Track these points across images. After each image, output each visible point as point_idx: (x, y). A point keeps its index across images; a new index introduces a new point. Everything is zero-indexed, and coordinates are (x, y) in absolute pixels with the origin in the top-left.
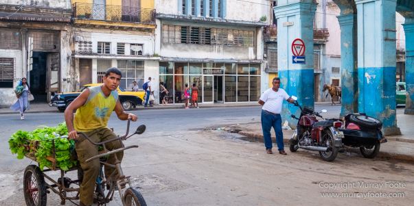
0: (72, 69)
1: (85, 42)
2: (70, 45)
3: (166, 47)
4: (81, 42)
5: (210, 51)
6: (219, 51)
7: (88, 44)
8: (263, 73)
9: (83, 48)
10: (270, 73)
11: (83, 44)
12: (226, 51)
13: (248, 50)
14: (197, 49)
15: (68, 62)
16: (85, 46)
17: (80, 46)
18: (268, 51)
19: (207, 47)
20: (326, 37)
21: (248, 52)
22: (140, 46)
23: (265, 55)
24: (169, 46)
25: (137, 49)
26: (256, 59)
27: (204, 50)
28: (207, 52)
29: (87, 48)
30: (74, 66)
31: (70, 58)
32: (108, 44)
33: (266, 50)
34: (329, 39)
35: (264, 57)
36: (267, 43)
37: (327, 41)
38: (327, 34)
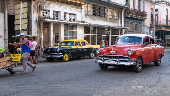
0: (38, 30)
1: (46, 10)
2: (37, 11)
3: (87, 17)
4: (44, 10)
6: (108, 21)
7: (48, 12)
9: (45, 14)
11: (45, 12)
12: (111, 22)
14: (100, 19)
15: (36, 24)
16: (46, 13)
17: (43, 13)
18: (126, 22)
19: (103, 18)
20: (146, 16)
21: (118, 22)
22: (74, 16)
24: (88, 17)
25: (73, 17)
26: (121, 26)
27: (102, 20)
28: (104, 21)
29: (48, 14)
30: (39, 27)
31: (37, 21)
32: (58, 12)
34: (147, 17)
35: (124, 26)
36: (126, 18)
37: (147, 18)
38: (147, 14)
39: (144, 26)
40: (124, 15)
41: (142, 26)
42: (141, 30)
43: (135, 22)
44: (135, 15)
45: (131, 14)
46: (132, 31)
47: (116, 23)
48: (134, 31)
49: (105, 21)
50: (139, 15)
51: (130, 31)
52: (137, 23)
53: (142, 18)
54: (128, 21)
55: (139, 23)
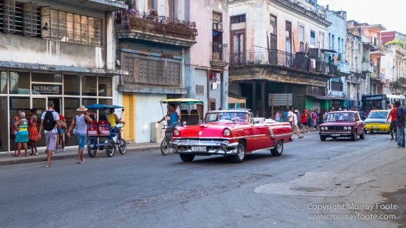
5: (42, 51)
6: (54, 52)
8: (115, 92)
10: (124, 94)
12: (65, 53)
13: (94, 51)
18: (122, 54)
19: (37, 43)
20: (194, 36)
21: (95, 54)
23: (118, 62)
26: (105, 67)
27: (32, 48)
28: (37, 51)
33: (118, 52)
34: (197, 39)
35: (117, 65)
36: (121, 41)
37: (195, 42)
38: (196, 31)
39: (187, 65)
40: (116, 33)
41: (183, 66)
42: (179, 80)
43: (155, 54)
44: (151, 31)
45: (137, 28)
46: (144, 81)
47: (84, 56)
48: (152, 82)
49: (43, 50)
50: (168, 33)
51: (137, 81)
52: (164, 56)
53: (179, 41)
54: (130, 50)
55: (171, 57)
